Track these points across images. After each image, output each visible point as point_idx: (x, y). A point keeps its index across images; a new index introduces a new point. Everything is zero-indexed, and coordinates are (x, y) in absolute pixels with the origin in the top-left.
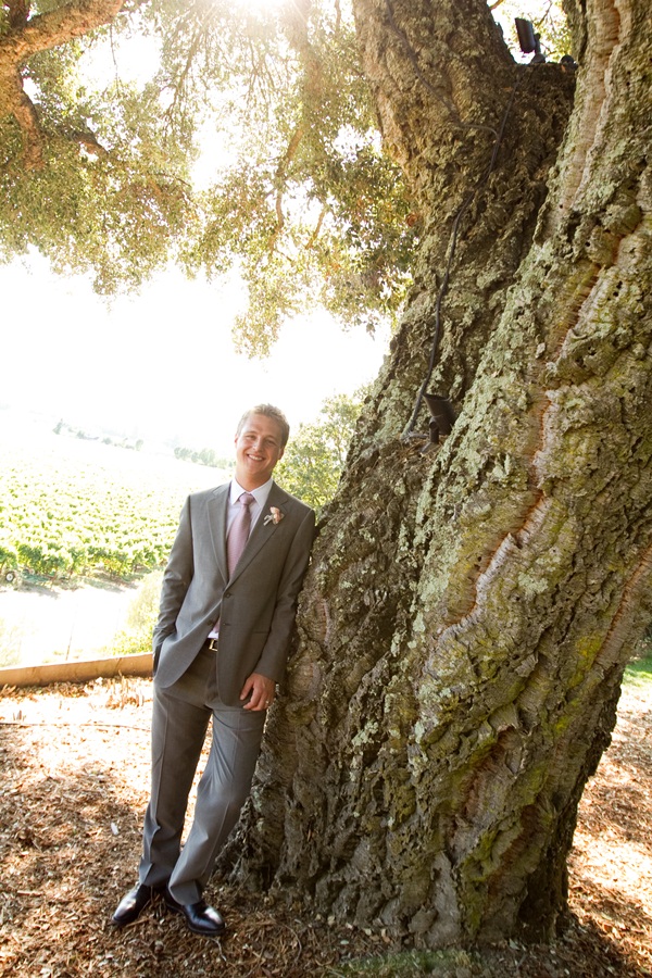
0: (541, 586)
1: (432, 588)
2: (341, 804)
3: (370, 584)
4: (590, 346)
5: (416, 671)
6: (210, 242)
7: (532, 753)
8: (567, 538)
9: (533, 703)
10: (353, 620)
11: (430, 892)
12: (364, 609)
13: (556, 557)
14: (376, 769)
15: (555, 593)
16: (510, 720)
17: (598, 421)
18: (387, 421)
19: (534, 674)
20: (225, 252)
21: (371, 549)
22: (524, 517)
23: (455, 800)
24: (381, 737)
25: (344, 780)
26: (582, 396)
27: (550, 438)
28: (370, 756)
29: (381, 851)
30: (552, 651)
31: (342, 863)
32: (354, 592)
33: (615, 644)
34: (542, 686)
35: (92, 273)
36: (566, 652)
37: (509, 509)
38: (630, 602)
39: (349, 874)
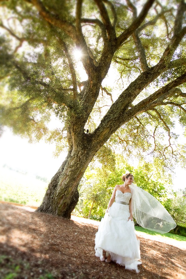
0: (66, 183)
1: (59, 183)
2: (49, 203)
3: (55, 183)
4: (71, 166)
5: (57, 190)
6: (50, 139)
7: (65, 198)
8: (69, 180)
9: (65, 193)
10: (53, 186)
11: (56, 211)
12: (54, 185)
13: (68, 181)
14: (53, 199)
15: (67, 184)
16: (63, 194)
17: (71, 171)
18: (60, 170)
19: (65, 191)
20: (53, 140)
21: (55, 180)
22: (66, 178)
23: (59, 202)
24: (53, 196)
25: (50, 201)
26: (70, 169)
27: (68, 172)
28: (52, 198)
29: (52, 207)
30: (67, 189)
31: (48, 209)
32: (53, 184)
33: (73, 189)
34: (66, 192)
35: (28, 139)
36: (68, 189)
37: (65, 177)
38: (74, 186)
39: (49, 209)
